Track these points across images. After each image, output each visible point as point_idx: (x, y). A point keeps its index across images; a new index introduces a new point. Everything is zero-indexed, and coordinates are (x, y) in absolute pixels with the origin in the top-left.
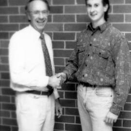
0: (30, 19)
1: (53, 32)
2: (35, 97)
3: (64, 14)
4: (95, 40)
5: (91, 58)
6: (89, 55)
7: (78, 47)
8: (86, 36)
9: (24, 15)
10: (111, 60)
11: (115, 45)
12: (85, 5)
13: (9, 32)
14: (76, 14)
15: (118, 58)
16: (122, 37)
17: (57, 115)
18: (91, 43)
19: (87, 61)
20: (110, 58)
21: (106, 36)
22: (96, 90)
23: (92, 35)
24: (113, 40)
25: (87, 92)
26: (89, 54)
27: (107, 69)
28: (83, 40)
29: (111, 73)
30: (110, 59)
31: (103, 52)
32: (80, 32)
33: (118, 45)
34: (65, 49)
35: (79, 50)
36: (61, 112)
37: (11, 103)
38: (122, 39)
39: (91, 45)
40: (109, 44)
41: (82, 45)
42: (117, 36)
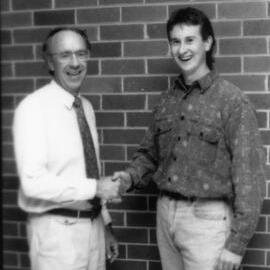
0: (53, 69)
1: (100, 94)
2: (66, 222)
3: (122, 58)
4: (190, 107)
5: (185, 144)
6: (179, 139)
7: (157, 124)
8: (173, 101)
9: (42, 61)
10: (224, 146)
11: (230, 116)
12: (167, 40)
13: (15, 95)
14: (146, 59)
15: (236, 142)
16: (243, 100)
17: (109, 257)
18: (183, 114)
19: (176, 149)
20: (221, 143)
21: (212, 100)
22: (195, 206)
23: (185, 98)
24: (227, 108)
25: (178, 210)
26: (181, 135)
27: (216, 164)
28: (167, 109)
29: (224, 173)
30: (221, 145)
31: (207, 130)
32: (159, 93)
33: (236, 116)
34: (125, 127)
35: (159, 130)
36: (116, 252)
37: (19, 237)
38: (243, 104)
39: (182, 118)
40: (219, 115)
41: (166, 119)
42: (233, 98)
